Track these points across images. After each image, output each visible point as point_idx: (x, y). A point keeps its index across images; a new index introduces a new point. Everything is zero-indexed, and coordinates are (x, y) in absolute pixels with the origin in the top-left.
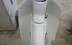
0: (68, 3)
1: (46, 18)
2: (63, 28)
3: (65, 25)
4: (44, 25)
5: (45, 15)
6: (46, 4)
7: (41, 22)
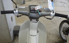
0: (56, 21)
1: (38, 32)
2: (52, 41)
3: (53, 38)
4: (36, 37)
5: (37, 30)
6: (37, 24)
7: (34, 35)
